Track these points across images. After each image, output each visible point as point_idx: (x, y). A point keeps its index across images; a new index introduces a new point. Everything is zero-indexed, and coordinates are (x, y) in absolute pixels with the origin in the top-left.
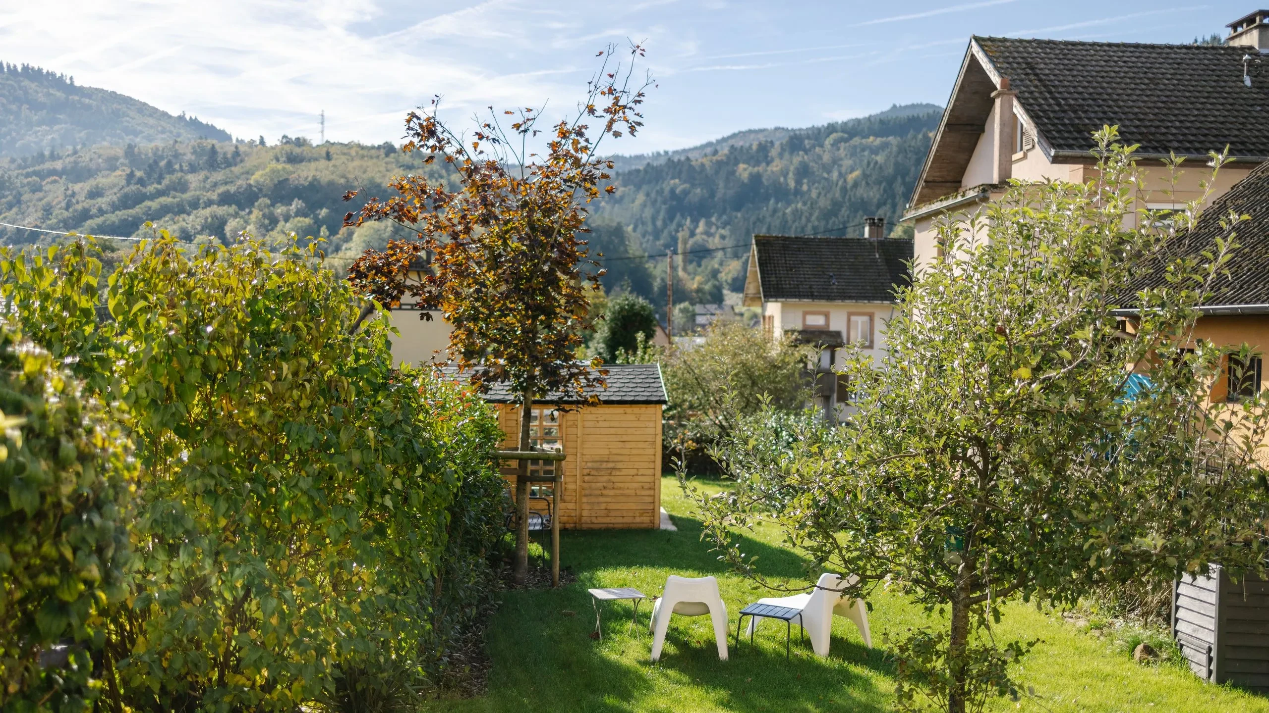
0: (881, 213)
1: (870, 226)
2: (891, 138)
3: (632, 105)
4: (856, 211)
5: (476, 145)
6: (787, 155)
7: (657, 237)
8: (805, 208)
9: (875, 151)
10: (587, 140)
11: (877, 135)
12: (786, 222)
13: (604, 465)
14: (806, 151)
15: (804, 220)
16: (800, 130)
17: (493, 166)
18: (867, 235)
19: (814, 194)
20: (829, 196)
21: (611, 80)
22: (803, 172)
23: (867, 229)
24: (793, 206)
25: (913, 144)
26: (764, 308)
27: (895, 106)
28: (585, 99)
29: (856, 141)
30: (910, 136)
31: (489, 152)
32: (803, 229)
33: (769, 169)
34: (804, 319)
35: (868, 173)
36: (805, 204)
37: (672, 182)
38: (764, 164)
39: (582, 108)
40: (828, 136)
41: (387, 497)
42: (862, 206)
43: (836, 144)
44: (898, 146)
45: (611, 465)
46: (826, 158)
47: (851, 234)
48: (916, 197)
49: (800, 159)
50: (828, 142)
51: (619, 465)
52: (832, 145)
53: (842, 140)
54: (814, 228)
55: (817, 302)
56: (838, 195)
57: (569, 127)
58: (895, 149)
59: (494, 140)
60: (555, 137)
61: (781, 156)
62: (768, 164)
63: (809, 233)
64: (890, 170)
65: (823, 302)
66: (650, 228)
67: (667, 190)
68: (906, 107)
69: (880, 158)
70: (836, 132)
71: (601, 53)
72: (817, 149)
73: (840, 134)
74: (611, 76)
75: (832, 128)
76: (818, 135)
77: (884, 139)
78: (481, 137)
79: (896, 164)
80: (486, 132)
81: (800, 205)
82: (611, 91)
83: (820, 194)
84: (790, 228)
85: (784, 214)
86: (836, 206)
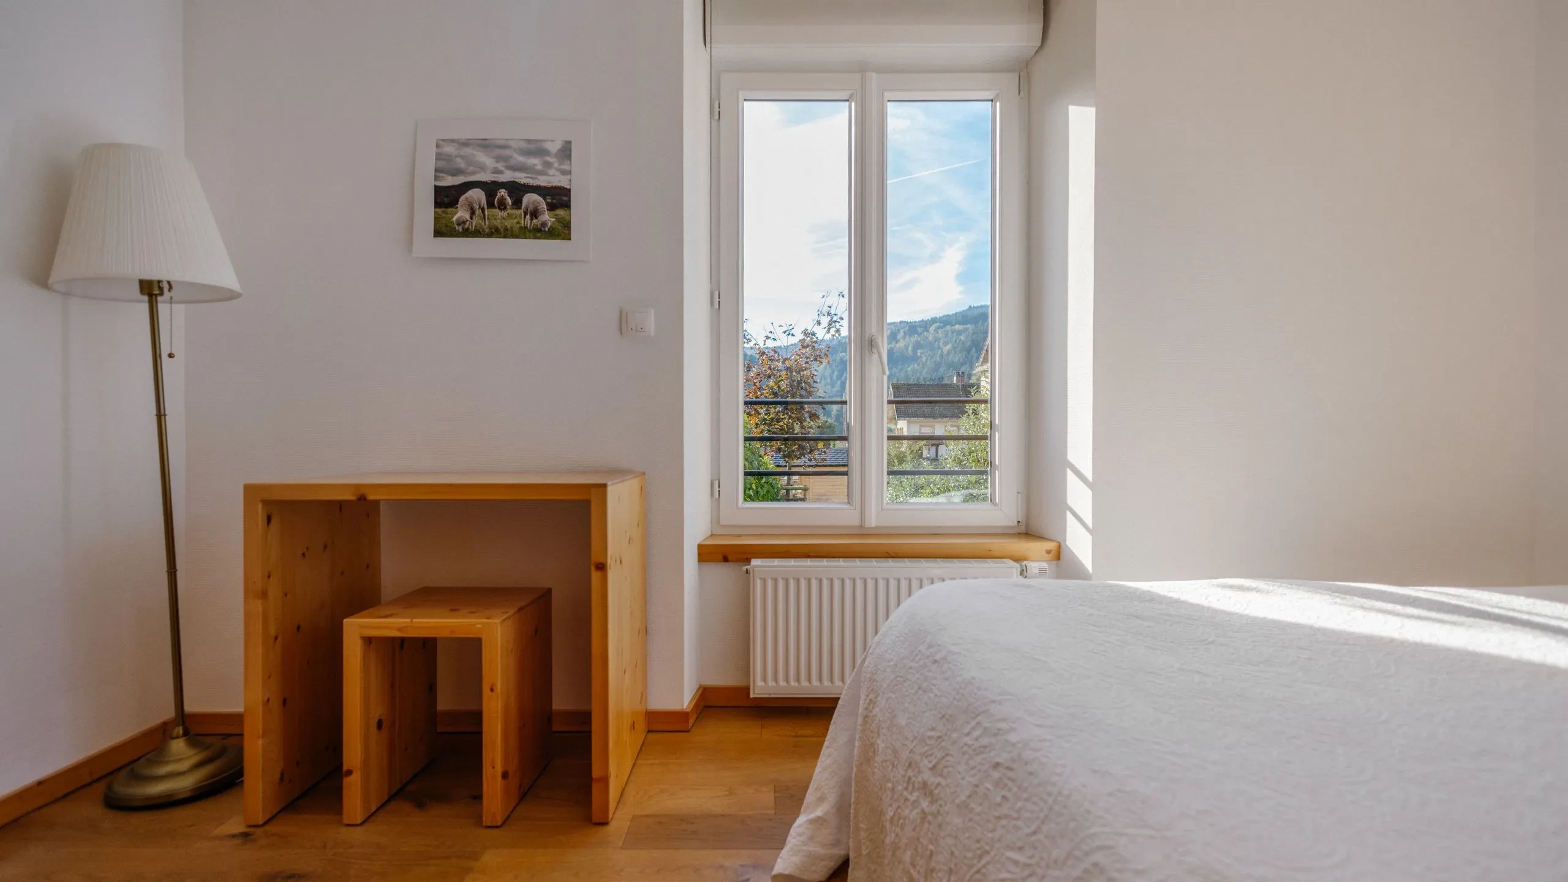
0: (963, 369)
1: (957, 376)
2: (968, 326)
3: (839, 320)
4: (949, 369)
5: (765, 341)
6: (907, 337)
7: (833, 386)
8: (918, 368)
9: (959, 333)
10: (817, 338)
11: (960, 324)
12: (908, 376)
13: (823, 497)
14: (919, 334)
15: (918, 374)
16: (915, 322)
17: (775, 350)
18: (955, 382)
19: (924, 359)
20: (933, 360)
21: (829, 309)
22: (918, 346)
23: (955, 378)
24: (912, 366)
25: (982, 328)
26: (896, 424)
27: (970, 306)
28: (816, 318)
29: (948, 328)
30: (980, 324)
31: (770, 344)
32: (918, 379)
33: (897, 345)
34: (920, 430)
35: (955, 346)
36: (918, 365)
37: (841, 354)
38: (894, 343)
39: (815, 322)
40: (931, 325)
41: (751, 491)
42: (952, 365)
43: (936, 330)
44: (973, 330)
45: (826, 497)
46: (931, 338)
47: (946, 382)
48: (981, 360)
49: (915, 339)
50: (932, 329)
51: (830, 498)
52: (935, 331)
53: (939, 327)
54: (924, 379)
55: (927, 420)
56: (938, 359)
57: (809, 331)
58: (971, 332)
59: (774, 339)
60: (802, 337)
61: (904, 338)
62: (897, 342)
63: (922, 382)
64: (969, 343)
65: (931, 420)
66: (829, 381)
67: (838, 359)
68: (978, 307)
69: (962, 338)
70: (937, 323)
71: (824, 296)
72: (925, 333)
73: (938, 324)
74: (830, 307)
75: (934, 321)
76: (925, 325)
77: (965, 326)
78: (768, 338)
79: (973, 341)
80: (770, 335)
81: (916, 366)
82: (829, 314)
83: (927, 359)
84: (910, 379)
85: (906, 371)
86: (938, 366)
